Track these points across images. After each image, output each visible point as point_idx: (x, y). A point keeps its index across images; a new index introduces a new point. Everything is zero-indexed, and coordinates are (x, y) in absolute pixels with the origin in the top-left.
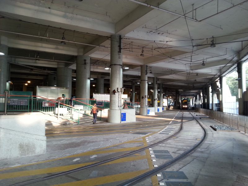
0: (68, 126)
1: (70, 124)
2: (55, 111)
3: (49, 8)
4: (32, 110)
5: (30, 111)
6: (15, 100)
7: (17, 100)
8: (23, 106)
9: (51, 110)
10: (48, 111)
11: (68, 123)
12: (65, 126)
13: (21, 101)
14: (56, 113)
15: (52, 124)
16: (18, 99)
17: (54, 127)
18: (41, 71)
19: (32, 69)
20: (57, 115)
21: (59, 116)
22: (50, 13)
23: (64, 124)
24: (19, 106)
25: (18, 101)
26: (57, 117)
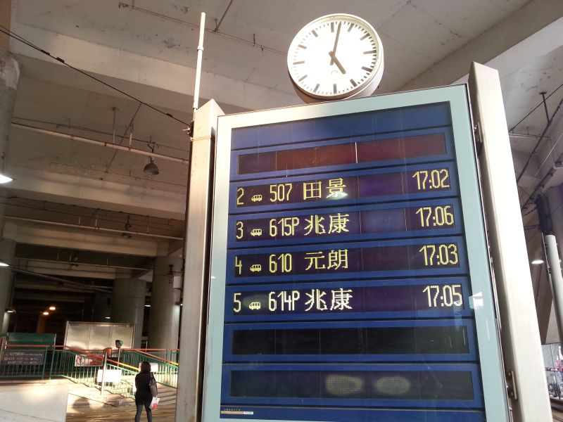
0: (121, 408)
1: (125, 404)
2: (96, 376)
3: (102, 179)
4: (51, 375)
5: (46, 378)
6: (18, 354)
7: (22, 354)
8: (32, 366)
9: (89, 374)
10: (81, 377)
11: (121, 402)
12: (114, 408)
13: (29, 357)
14: (98, 381)
15: (88, 404)
16: (26, 353)
17: (92, 410)
18: (79, 286)
19: (61, 283)
20: (100, 384)
21: (103, 387)
22: (103, 188)
23: (113, 403)
24: (24, 366)
25: (24, 357)
26: (100, 389)
